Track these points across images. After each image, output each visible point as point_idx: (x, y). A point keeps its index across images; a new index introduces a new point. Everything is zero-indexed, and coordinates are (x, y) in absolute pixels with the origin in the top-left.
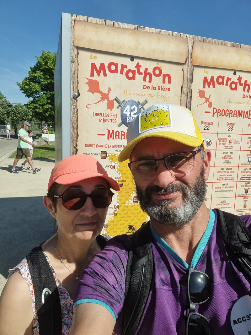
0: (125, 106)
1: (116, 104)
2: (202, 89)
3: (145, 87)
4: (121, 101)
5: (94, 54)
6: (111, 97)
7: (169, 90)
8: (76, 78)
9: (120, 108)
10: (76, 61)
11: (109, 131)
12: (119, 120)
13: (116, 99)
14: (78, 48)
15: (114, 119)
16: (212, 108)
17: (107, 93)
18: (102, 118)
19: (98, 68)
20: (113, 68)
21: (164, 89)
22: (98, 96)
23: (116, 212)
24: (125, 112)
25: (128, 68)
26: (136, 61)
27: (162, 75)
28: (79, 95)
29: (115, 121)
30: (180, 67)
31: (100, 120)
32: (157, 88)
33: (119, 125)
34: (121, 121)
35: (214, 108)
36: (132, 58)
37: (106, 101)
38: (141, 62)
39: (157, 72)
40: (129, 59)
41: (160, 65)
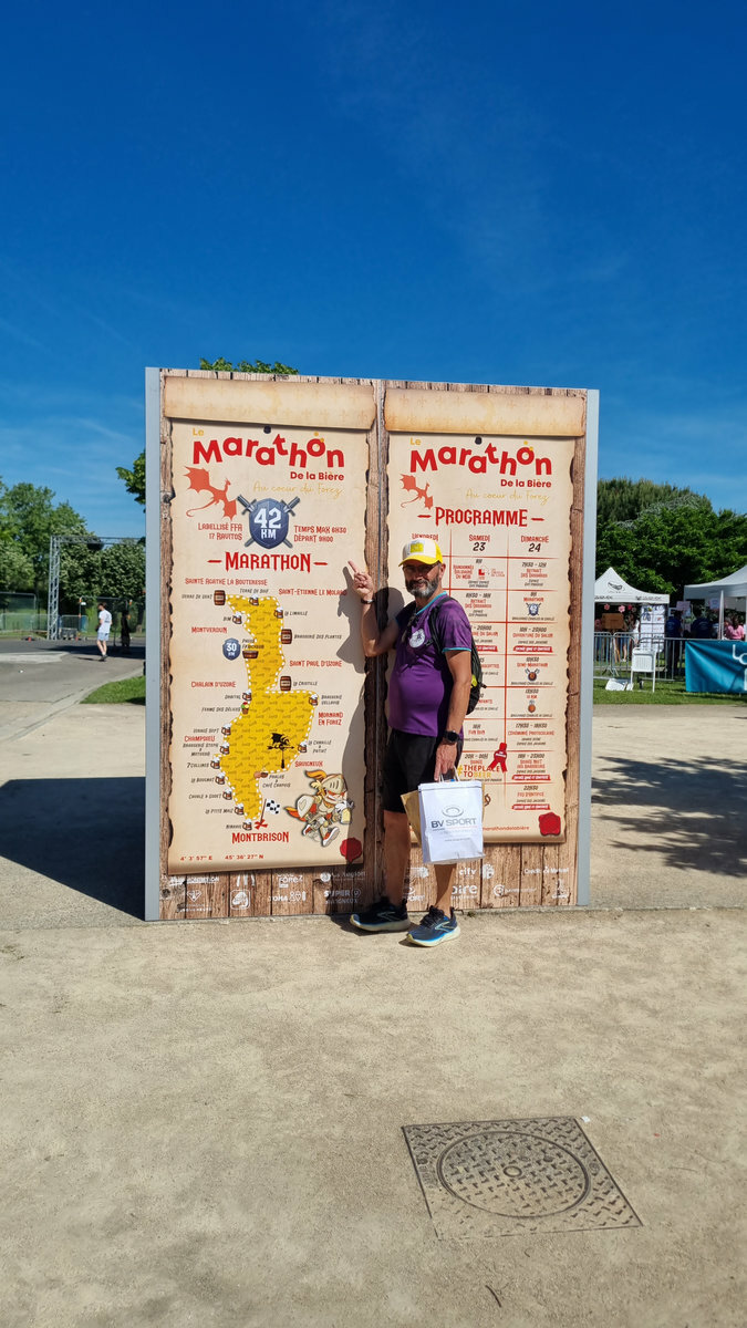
0: (257, 510)
1: (240, 508)
2: (410, 474)
3: (294, 475)
4: (250, 501)
5: (198, 428)
6: (231, 496)
7: (341, 477)
8: (168, 468)
9: (248, 513)
10: (169, 441)
11: (228, 554)
12: (247, 535)
13: (239, 499)
14: (172, 420)
15: (237, 532)
16: (433, 509)
17: (223, 489)
18: (215, 532)
19: (206, 449)
20: (233, 447)
21: (330, 477)
22: (207, 495)
23: (247, 706)
24: (256, 521)
25: (260, 446)
26: (274, 433)
27: (325, 454)
28: (174, 496)
29: (239, 537)
30: (363, 437)
31: (212, 536)
32: (317, 476)
33: (248, 544)
34: (250, 537)
35: (437, 509)
36: (267, 428)
37: (222, 503)
38: (283, 434)
39: (316, 448)
40: (262, 431)
41: (321, 435)
